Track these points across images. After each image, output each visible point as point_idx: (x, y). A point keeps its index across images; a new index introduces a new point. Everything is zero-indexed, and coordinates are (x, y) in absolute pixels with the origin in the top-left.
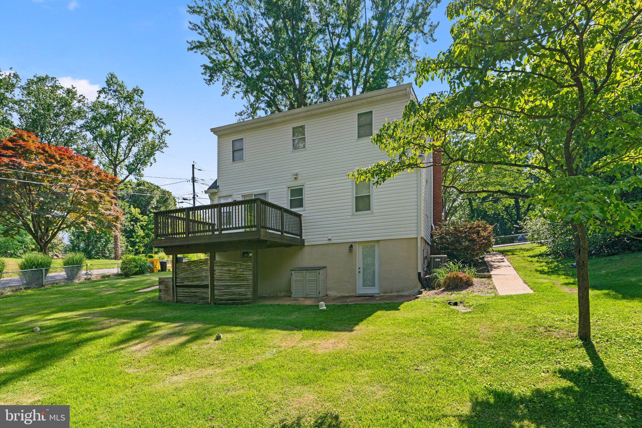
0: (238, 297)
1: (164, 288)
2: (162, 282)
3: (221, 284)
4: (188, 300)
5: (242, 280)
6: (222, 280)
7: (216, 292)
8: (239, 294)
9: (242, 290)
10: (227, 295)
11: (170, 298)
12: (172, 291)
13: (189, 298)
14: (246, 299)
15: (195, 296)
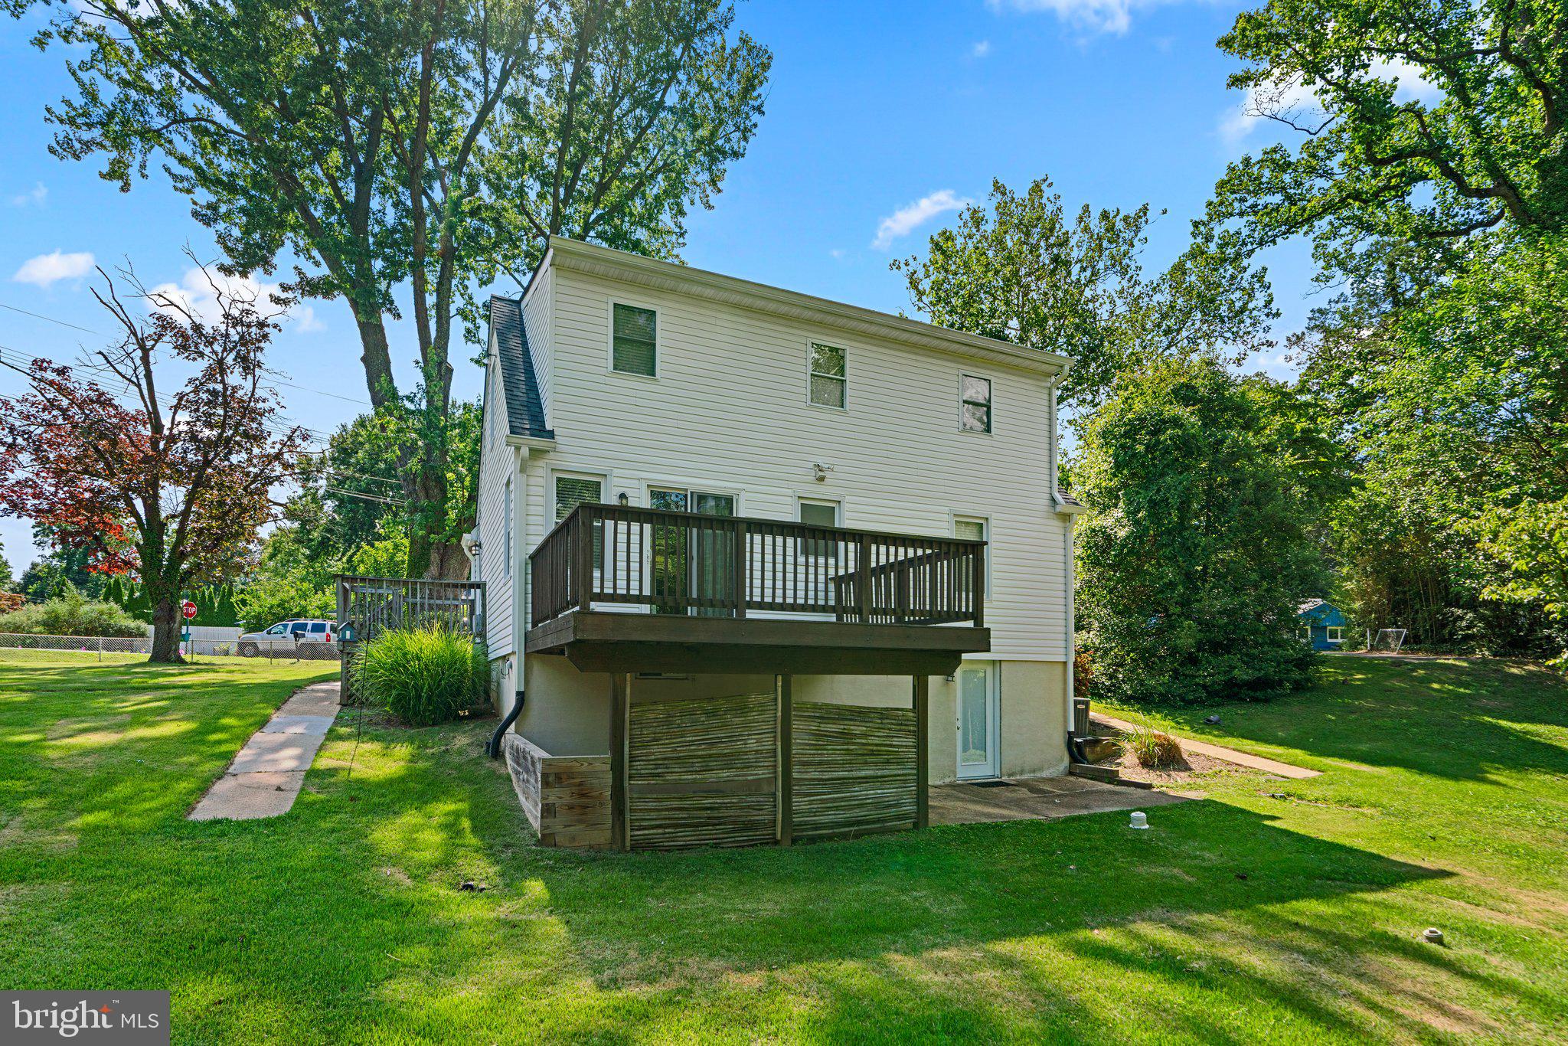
0: (874, 814)
1: (567, 799)
2: (558, 777)
3: (816, 775)
4: (685, 837)
5: (888, 762)
6: (820, 763)
7: (799, 803)
8: (878, 805)
9: (889, 792)
10: (837, 808)
11: (602, 836)
12: (608, 809)
13: (689, 831)
14: (899, 818)
15: (717, 822)
